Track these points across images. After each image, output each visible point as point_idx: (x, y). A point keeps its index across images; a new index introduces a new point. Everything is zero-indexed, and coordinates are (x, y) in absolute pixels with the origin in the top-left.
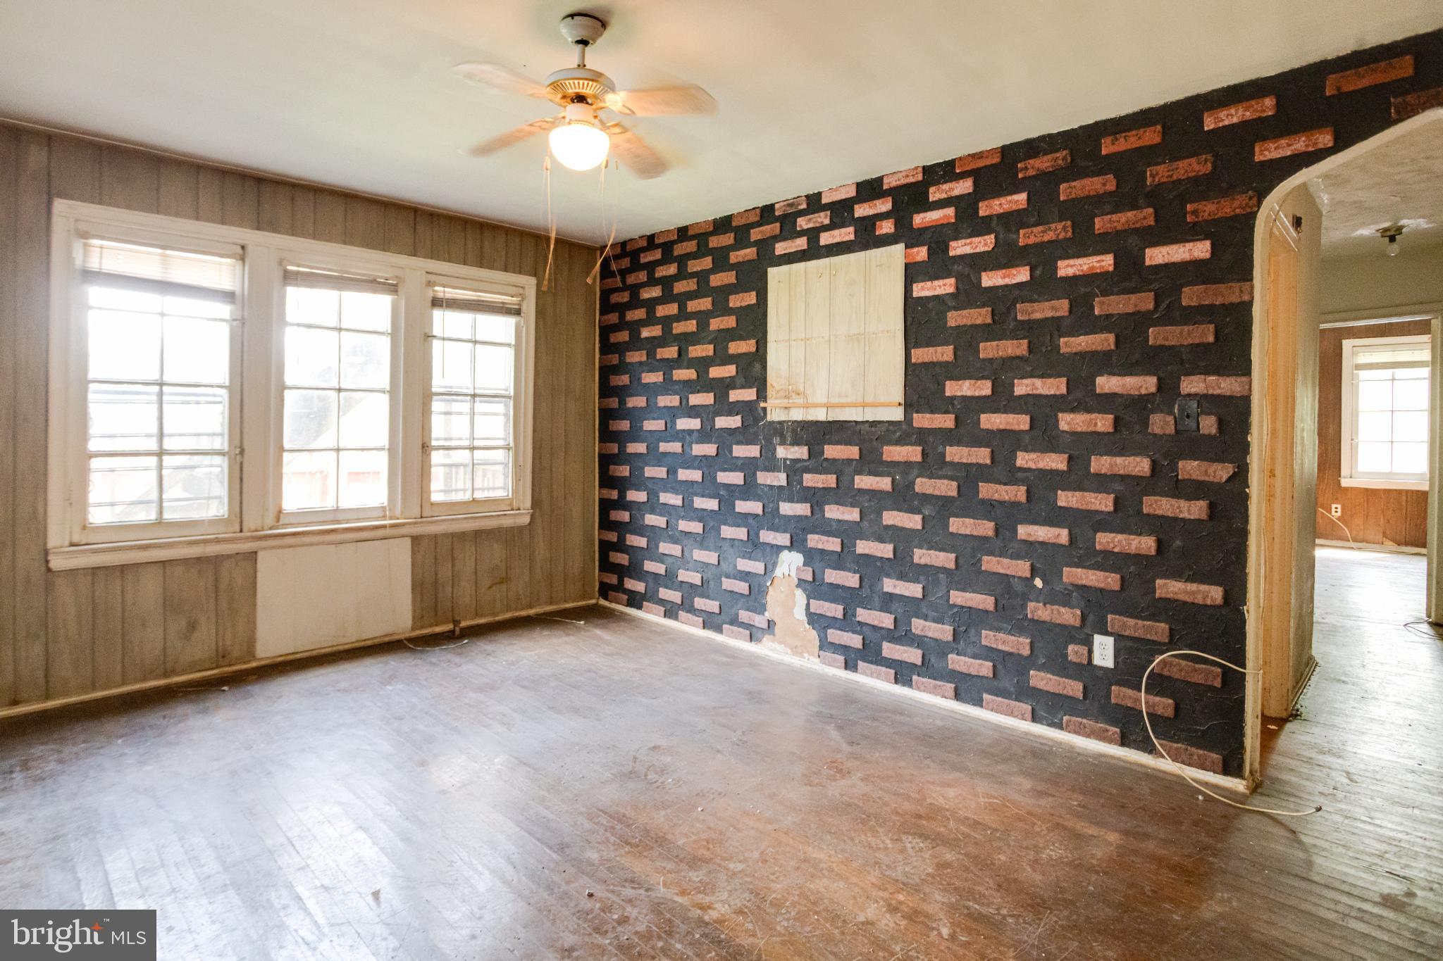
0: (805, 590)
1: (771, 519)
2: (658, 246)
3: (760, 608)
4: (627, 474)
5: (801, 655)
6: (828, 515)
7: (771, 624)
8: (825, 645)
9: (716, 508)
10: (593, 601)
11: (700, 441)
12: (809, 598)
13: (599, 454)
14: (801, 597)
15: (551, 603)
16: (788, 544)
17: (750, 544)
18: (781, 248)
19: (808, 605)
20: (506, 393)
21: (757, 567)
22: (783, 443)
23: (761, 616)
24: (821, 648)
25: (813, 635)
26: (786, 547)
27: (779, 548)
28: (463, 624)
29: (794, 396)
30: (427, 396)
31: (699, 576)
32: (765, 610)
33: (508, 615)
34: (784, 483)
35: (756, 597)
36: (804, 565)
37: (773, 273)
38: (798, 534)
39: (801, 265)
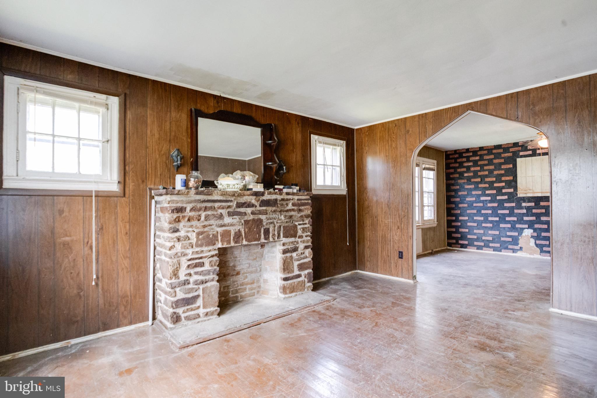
0: (534, 238)
1: (520, 221)
2: (471, 152)
3: (517, 244)
4: (460, 212)
5: (533, 255)
6: (542, 219)
7: (521, 248)
8: (542, 251)
9: (498, 220)
10: (446, 248)
11: (489, 203)
12: (535, 241)
13: (446, 208)
14: (532, 241)
15: (440, 248)
16: (527, 227)
17: (512, 228)
18: (521, 153)
19: (535, 242)
20: (432, 191)
21: (516, 234)
22: (524, 202)
23: (517, 246)
24: (541, 252)
25: (538, 250)
26: (526, 228)
27: (525, 228)
28: (434, 250)
29: (528, 190)
30: (423, 192)
31: (492, 238)
32: (519, 244)
33: (440, 249)
34: (526, 212)
35: (515, 241)
36: (533, 232)
37: (519, 160)
38: (531, 225)
39: (530, 158)
